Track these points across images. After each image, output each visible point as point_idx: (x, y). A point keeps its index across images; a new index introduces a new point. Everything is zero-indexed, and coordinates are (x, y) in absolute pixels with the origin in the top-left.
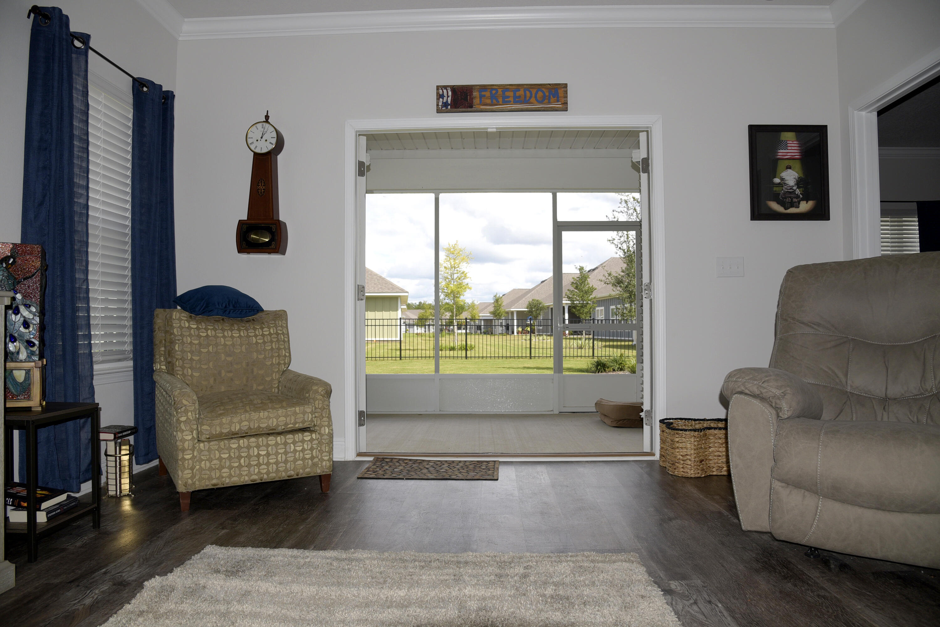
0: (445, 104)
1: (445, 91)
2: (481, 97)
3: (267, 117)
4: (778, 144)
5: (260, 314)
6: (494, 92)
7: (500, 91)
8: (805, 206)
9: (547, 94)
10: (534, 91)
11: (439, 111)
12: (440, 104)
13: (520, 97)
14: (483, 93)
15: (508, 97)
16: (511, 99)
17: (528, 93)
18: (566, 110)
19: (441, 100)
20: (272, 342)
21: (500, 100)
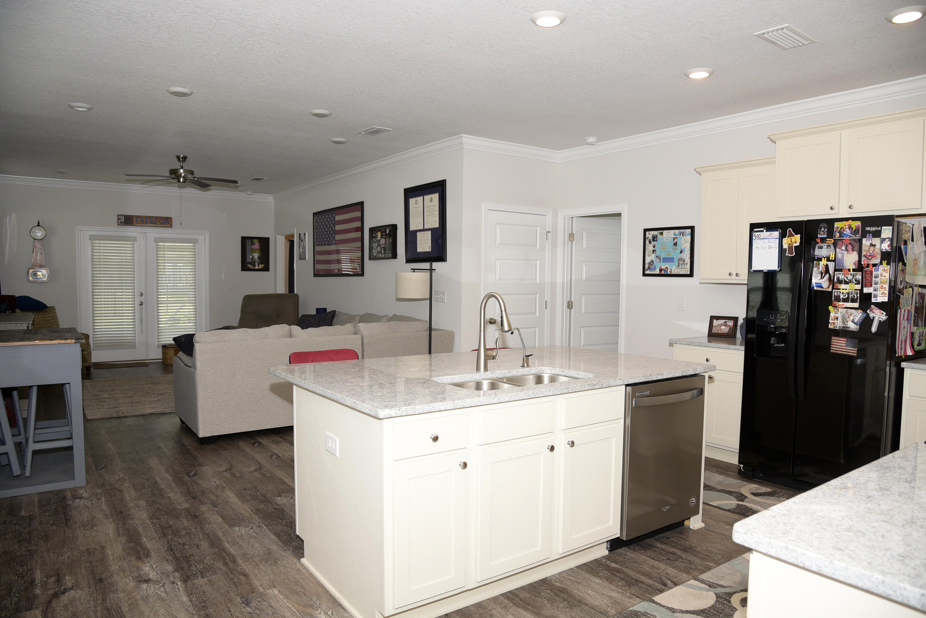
0: (121, 222)
1: (121, 217)
2: (137, 220)
3: (39, 223)
4: (253, 244)
5: (47, 309)
6: (142, 219)
7: (145, 219)
8: (261, 266)
9: (164, 221)
10: (158, 219)
11: (118, 225)
12: (119, 222)
13: (152, 221)
14: (138, 219)
15: (148, 221)
16: (149, 222)
17: (156, 220)
18: (172, 227)
19: (119, 220)
20: (53, 319)
21: (145, 222)
